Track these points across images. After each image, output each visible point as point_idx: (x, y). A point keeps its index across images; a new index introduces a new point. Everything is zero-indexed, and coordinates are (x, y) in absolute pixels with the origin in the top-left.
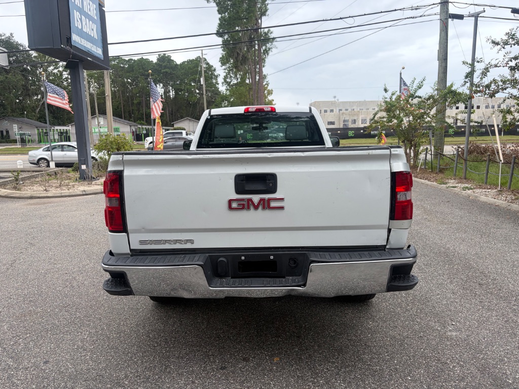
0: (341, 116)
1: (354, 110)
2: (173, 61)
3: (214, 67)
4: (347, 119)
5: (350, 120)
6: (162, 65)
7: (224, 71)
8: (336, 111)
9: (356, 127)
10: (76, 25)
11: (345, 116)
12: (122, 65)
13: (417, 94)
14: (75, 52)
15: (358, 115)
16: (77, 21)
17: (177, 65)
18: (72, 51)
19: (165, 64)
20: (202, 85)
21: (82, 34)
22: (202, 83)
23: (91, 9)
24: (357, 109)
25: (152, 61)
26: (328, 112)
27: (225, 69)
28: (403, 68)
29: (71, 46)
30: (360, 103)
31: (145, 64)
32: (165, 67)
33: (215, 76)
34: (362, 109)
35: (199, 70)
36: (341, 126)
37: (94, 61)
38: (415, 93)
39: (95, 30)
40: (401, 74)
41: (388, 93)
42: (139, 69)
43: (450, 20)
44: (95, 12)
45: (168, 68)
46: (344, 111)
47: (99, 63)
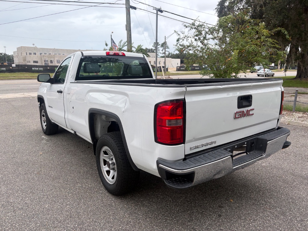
0: (43, 58)
1: (50, 54)
4: (46, 60)
5: (49, 61)
8: (38, 54)
9: (54, 65)
11: (45, 58)
13: (123, 49)
15: (54, 58)
24: (52, 54)
26: (33, 54)
28: (112, 33)
30: (54, 50)
34: (56, 54)
36: (43, 64)
38: (122, 48)
40: (111, 36)
41: (108, 46)
43: (131, 9)
46: (43, 54)
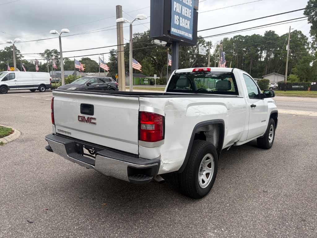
2: (276, 34)
3: (307, 37)
6: (267, 38)
7: (312, 39)
10: (175, 23)
12: (241, 40)
14: (172, 38)
16: (176, 20)
17: (278, 37)
18: (170, 37)
19: (269, 37)
20: (287, 50)
21: (179, 27)
22: (287, 49)
23: (188, 13)
25: (261, 36)
27: (313, 38)
29: (170, 35)
31: (256, 38)
32: (269, 39)
33: (307, 43)
35: (286, 40)
37: (185, 41)
39: (188, 24)
42: (252, 42)
44: (190, 14)
45: (272, 40)
47: (190, 43)
